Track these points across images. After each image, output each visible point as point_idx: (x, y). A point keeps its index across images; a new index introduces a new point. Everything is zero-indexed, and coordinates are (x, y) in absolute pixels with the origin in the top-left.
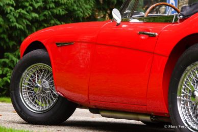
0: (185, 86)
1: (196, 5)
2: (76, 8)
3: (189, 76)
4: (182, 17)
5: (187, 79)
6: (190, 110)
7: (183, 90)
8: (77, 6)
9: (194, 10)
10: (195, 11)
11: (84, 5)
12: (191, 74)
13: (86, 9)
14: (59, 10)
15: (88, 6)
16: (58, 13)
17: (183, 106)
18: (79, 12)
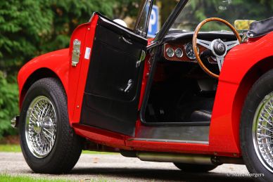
0: (262, 119)
1: (270, 21)
2: (31, 23)
3: (267, 107)
4: (252, 35)
5: (265, 111)
6: (268, 148)
7: (259, 124)
8: (33, 20)
9: (268, 26)
10: (270, 28)
11: (42, 18)
12: (269, 103)
13: (44, 23)
14: (11, 27)
15: (46, 20)
16: (9, 29)
17: (260, 143)
18: (35, 28)
